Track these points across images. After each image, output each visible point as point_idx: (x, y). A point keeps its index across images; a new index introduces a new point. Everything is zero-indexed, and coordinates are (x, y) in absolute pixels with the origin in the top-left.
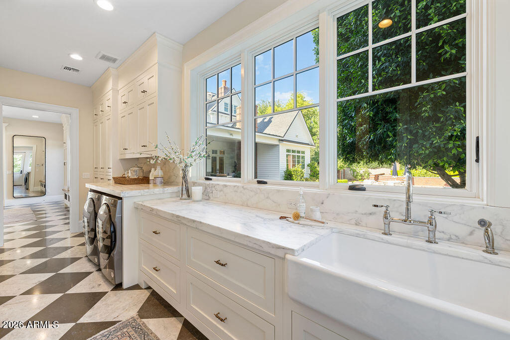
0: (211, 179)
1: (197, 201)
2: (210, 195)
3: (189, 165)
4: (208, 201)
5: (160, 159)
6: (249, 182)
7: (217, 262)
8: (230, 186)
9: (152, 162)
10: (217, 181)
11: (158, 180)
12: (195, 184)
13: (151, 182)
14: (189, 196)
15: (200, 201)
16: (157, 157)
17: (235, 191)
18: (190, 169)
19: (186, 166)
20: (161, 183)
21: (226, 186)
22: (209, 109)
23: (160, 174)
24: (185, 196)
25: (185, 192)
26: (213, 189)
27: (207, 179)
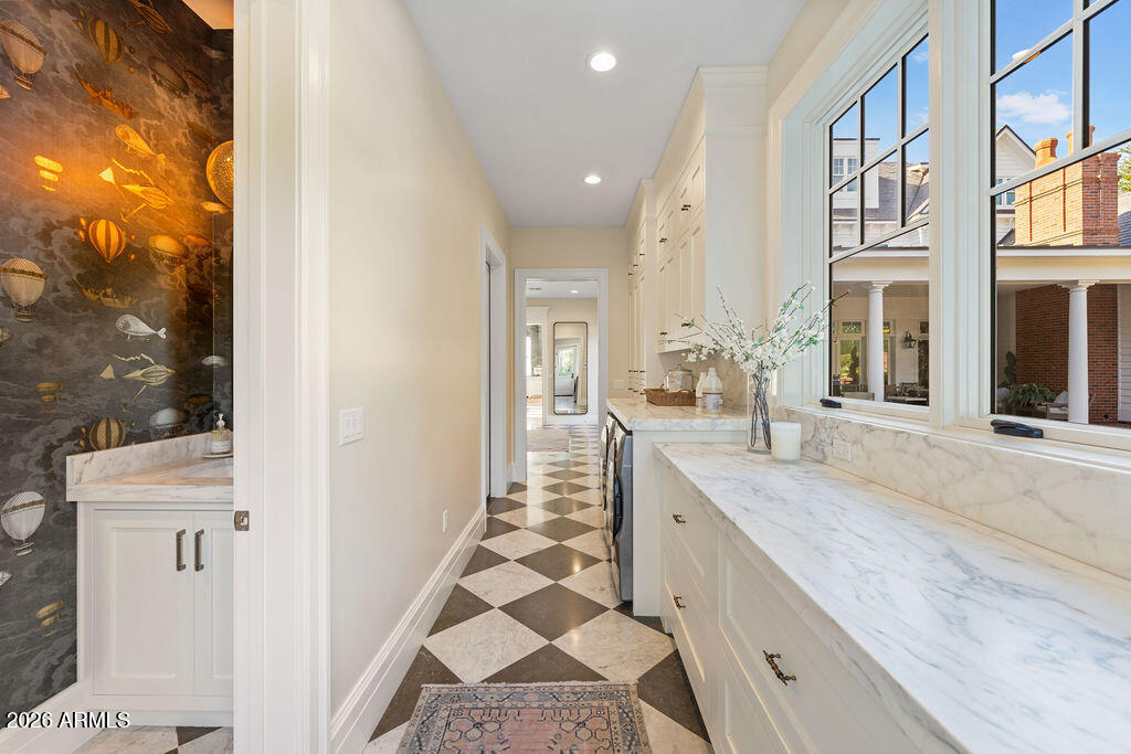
0: (838, 405)
1: (784, 462)
2: (828, 449)
3: (770, 365)
4: (819, 467)
5: (705, 351)
6: (963, 424)
7: (770, 658)
8: (883, 430)
9: (692, 358)
10: (854, 410)
11: (711, 400)
12: (789, 415)
13: (699, 402)
14: (769, 445)
15: (793, 462)
16: (700, 348)
17: (899, 450)
18: (773, 376)
19: (761, 367)
20: (717, 406)
21: (870, 429)
22: (912, 210)
23: (714, 386)
24: (761, 444)
25: (760, 433)
26: (835, 434)
27: (827, 404)
